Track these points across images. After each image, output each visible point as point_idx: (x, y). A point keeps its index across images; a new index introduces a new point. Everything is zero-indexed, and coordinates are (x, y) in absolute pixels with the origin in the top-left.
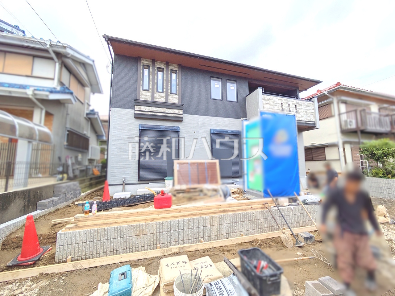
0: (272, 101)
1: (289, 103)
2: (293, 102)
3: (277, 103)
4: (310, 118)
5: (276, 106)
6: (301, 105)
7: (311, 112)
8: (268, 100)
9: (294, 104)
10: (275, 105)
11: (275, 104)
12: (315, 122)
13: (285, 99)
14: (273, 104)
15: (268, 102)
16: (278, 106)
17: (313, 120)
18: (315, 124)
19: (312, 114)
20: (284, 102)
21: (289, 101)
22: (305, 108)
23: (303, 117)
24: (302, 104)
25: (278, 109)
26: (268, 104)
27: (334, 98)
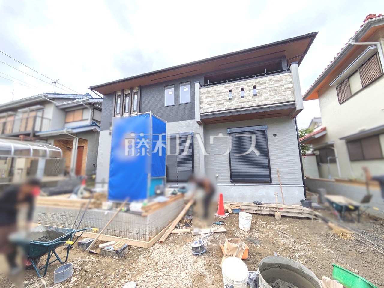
0: (215, 92)
1: (241, 86)
2: (250, 83)
3: (222, 93)
4: (283, 98)
5: (221, 96)
6: (265, 83)
7: (285, 89)
8: (209, 92)
9: (251, 85)
10: (219, 96)
11: (220, 94)
12: (294, 101)
13: (235, 83)
14: (216, 95)
15: (209, 95)
16: (223, 95)
17: (291, 99)
18: (295, 104)
19: (289, 90)
20: (233, 88)
21: (242, 84)
22: (273, 86)
23: (269, 99)
24: (267, 82)
25: (223, 99)
26: (209, 97)
27: (378, 43)
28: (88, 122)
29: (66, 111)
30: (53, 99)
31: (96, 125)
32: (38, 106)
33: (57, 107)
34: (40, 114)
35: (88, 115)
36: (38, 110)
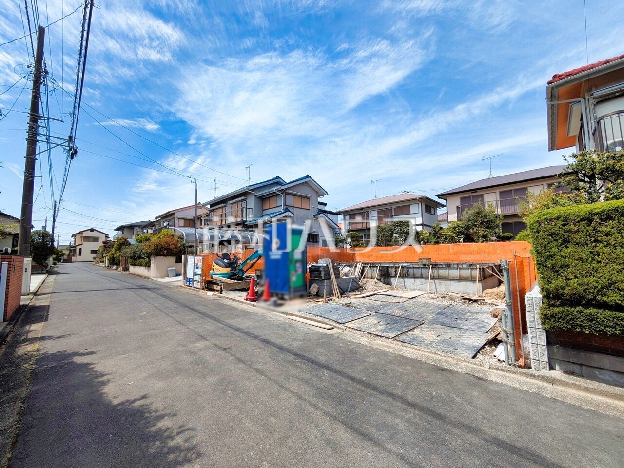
27: (581, 99)
28: (282, 209)
29: (263, 199)
30: (252, 190)
31: (289, 211)
32: (243, 198)
33: (256, 196)
34: (244, 205)
35: (281, 201)
36: (242, 201)
